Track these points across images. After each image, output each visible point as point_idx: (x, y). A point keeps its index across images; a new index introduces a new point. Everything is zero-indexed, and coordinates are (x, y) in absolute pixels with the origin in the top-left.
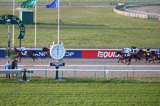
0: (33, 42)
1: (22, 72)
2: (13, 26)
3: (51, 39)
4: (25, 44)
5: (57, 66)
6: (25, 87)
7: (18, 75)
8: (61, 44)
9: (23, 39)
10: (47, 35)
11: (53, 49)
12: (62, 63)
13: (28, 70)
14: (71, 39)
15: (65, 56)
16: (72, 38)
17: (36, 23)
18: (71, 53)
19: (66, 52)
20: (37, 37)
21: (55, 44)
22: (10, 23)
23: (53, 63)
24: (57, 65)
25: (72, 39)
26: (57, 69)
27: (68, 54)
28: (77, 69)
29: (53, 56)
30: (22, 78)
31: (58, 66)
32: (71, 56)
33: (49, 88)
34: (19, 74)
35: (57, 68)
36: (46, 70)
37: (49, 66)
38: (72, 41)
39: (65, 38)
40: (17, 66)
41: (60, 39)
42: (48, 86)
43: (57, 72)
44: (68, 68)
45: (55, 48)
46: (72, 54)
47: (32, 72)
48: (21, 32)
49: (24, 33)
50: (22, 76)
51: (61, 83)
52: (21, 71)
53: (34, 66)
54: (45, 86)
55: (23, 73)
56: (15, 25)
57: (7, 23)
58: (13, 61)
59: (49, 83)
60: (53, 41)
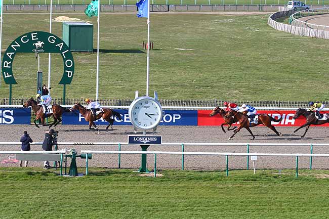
0: (92, 92)
1: (67, 156)
2: (50, 55)
3: (131, 84)
4: (74, 96)
5: (143, 143)
6: (73, 189)
7: (59, 163)
8: (153, 97)
9: (69, 84)
10: (122, 75)
11: (136, 108)
12: (154, 137)
13: (82, 151)
14: (174, 84)
15: (162, 121)
16: (177, 82)
17: (99, 50)
18: (174, 115)
19: (163, 113)
20: (100, 79)
21: (140, 96)
22: (42, 50)
23: (136, 137)
24: (145, 142)
25: (177, 85)
26: (143, 150)
27: (168, 118)
28: (188, 151)
29: (134, 121)
30: (68, 170)
31: (147, 143)
32: (174, 121)
33: (126, 191)
34: (61, 162)
35: (144, 148)
36: (119, 152)
37: (127, 143)
38: (176, 89)
39: (163, 84)
40: (57, 144)
41: (150, 86)
42: (124, 187)
43: (144, 156)
44: (168, 148)
45: (141, 104)
46: (176, 117)
47: (90, 158)
48: (66, 68)
49: (72, 72)
50: (69, 165)
51: (153, 182)
52: (66, 154)
53: (94, 143)
54: (118, 187)
55: (69, 160)
56: (53, 54)
57: (36, 51)
58: (48, 132)
59: (127, 182)
60: (136, 90)
